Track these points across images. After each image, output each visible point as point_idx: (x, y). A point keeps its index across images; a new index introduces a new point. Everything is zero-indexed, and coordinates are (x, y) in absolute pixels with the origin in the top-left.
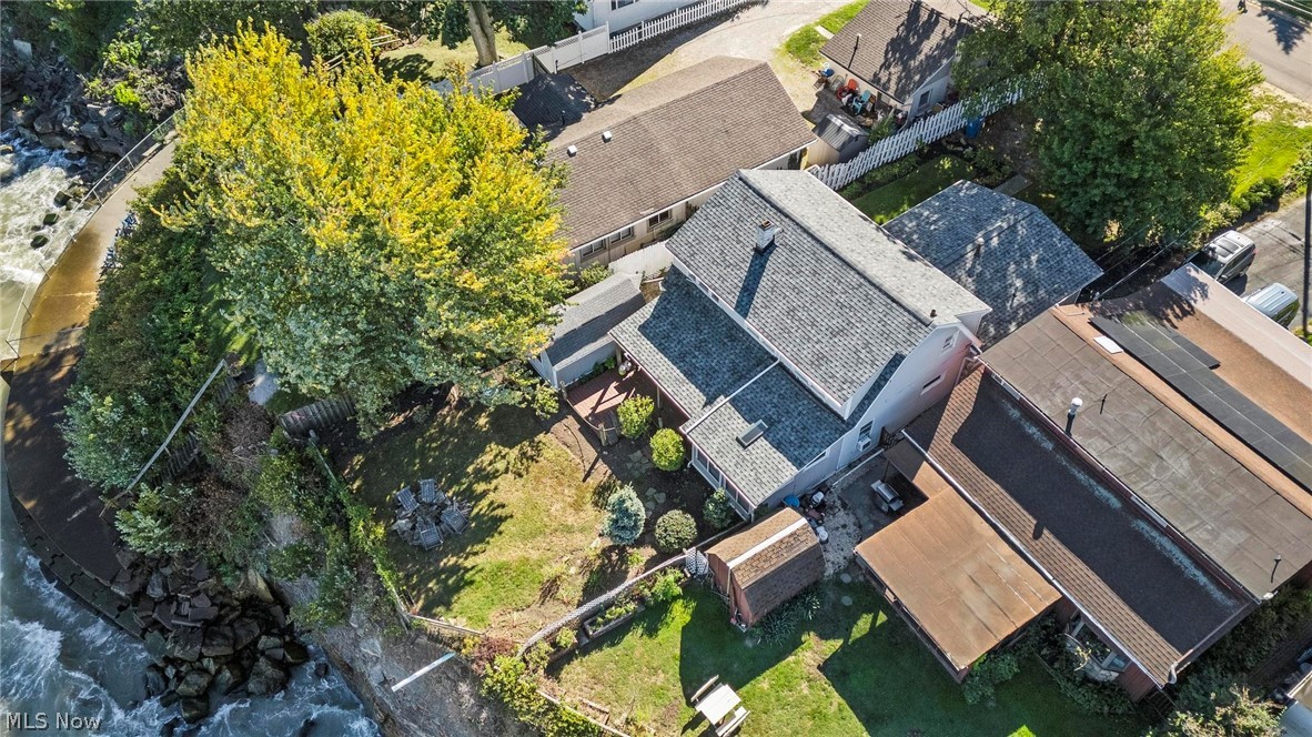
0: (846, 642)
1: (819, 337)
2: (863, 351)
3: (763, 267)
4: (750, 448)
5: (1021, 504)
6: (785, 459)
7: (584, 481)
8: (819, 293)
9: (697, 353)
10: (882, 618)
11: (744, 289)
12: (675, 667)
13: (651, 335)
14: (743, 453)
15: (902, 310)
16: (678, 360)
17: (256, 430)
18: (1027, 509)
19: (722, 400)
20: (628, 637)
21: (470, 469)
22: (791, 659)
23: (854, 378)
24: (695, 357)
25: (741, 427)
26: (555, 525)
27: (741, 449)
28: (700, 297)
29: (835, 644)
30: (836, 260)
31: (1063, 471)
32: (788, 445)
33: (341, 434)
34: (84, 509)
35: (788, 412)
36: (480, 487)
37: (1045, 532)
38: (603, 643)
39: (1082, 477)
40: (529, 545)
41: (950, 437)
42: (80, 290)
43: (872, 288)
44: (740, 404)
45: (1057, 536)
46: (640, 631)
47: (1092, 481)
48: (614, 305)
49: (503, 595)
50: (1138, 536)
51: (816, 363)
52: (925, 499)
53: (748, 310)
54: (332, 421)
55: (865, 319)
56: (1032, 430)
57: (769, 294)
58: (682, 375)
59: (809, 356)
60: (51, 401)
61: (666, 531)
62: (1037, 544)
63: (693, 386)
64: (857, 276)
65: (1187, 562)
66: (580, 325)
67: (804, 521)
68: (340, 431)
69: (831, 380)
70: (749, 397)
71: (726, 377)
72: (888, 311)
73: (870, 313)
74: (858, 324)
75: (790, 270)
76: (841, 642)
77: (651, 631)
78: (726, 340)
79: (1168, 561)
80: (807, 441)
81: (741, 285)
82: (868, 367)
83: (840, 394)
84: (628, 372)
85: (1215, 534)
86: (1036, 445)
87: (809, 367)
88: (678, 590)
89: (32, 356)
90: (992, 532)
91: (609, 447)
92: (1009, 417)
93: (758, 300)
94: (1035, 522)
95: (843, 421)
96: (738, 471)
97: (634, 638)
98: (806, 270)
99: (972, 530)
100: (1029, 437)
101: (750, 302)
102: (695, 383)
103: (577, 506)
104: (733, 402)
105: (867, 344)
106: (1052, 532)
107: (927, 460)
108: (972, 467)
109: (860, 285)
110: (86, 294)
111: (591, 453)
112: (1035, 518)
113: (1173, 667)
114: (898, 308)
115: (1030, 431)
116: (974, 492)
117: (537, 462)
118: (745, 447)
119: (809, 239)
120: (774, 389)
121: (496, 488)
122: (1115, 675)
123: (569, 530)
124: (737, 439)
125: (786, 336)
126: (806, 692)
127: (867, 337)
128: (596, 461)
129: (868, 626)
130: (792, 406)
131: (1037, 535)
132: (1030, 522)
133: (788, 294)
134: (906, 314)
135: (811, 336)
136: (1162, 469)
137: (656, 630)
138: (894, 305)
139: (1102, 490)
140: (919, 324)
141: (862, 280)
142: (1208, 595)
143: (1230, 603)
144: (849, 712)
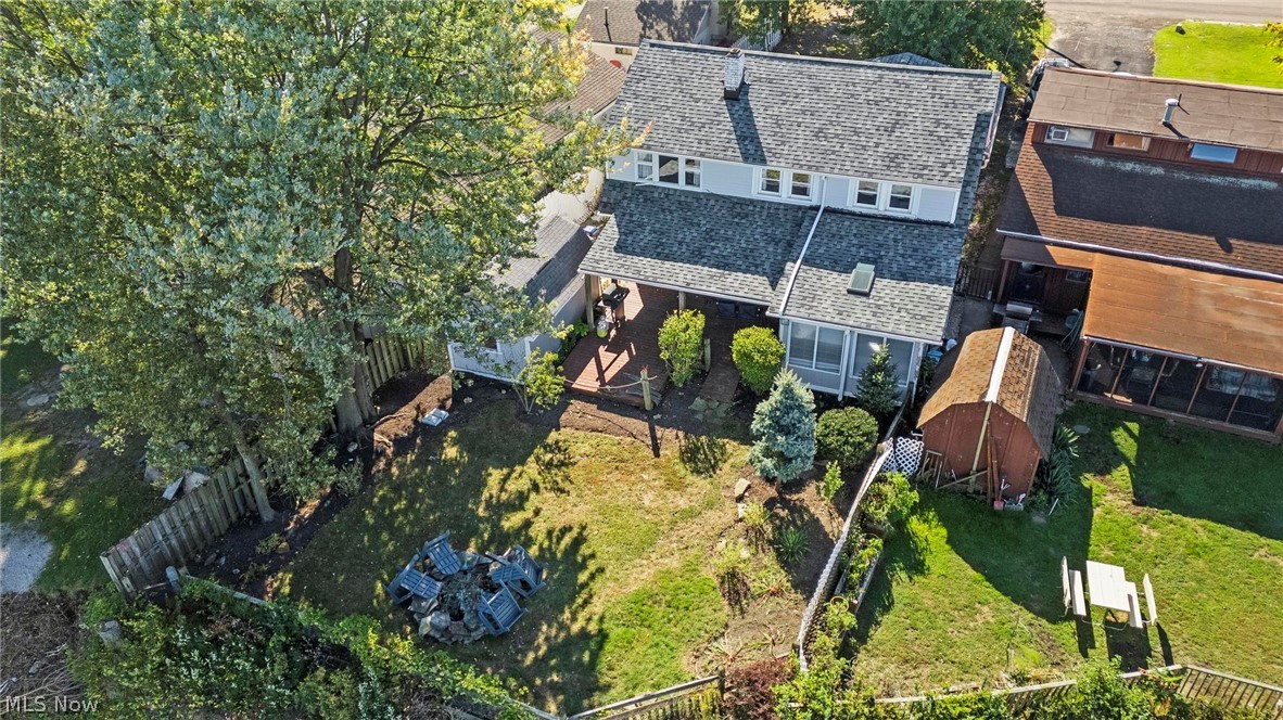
0: (1130, 466)
1: (875, 140)
2: (938, 129)
3: (747, 109)
4: (873, 293)
5: (1184, 231)
6: (926, 285)
7: (657, 455)
8: (838, 103)
9: (713, 244)
10: (1135, 427)
11: (741, 139)
12: (987, 590)
13: (638, 250)
14: (871, 301)
15: (949, 77)
16: (696, 257)
17: (35, 633)
18: (1193, 232)
19: (792, 268)
20: (896, 590)
21: (479, 510)
22: (1097, 512)
23: (951, 157)
24: (713, 248)
26: (667, 517)
27: (864, 299)
28: (667, 195)
29: (1122, 474)
30: (832, 68)
31: (1194, 185)
32: (914, 271)
33: (223, 560)
35: (881, 245)
36: (512, 521)
37: (1233, 241)
38: (872, 613)
39: (1218, 180)
40: (653, 556)
41: (1052, 212)
43: (896, 73)
44: (818, 262)
45: (1248, 239)
46: (903, 575)
47: (1229, 179)
48: (560, 246)
49: (677, 630)
51: (892, 164)
52: (1090, 273)
53: (764, 156)
54: (202, 537)
55: (913, 102)
56: (1129, 166)
57: (778, 130)
58: (714, 270)
59: (879, 162)
61: (841, 433)
62: (1237, 256)
63: (740, 274)
64: (869, 71)
66: (534, 273)
67: (1010, 331)
68: (219, 556)
69: (925, 172)
70: (821, 251)
71: (771, 249)
72: (934, 84)
73: (915, 94)
74: (909, 110)
75: (784, 98)
76: (1124, 468)
77: (917, 567)
78: (736, 220)
80: (933, 259)
81: (733, 136)
82: (959, 140)
83: (947, 178)
84: (609, 331)
86: (1146, 177)
87: (888, 172)
88: (913, 496)
90: (1182, 271)
91: (656, 408)
92: (1095, 168)
93: (766, 141)
94: (1213, 239)
95: (951, 226)
96: (883, 319)
97: (902, 587)
98: (804, 90)
100: (1131, 175)
101: (759, 145)
102: (739, 269)
103: (674, 484)
104: (806, 261)
105: (938, 123)
106: (1239, 238)
107: (1049, 243)
108: (1104, 227)
109: (881, 77)
111: (639, 425)
112: (1209, 235)
114: (943, 77)
115: (1127, 168)
116: (1126, 244)
117: (575, 463)
118: (866, 295)
119: (784, 63)
120: (843, 233)
121: (537, 512)
123: (690, 514)
124: (849, 292)
125: (833, 157)
126: (1155, 534)
127: (931, 116)
128: (652, 430)
129: (1131, 441)
130: (880, 238)
131: (1228, 249)
132: (1210, 241)
133: (800, 120)
134: (956, 78)
135: (864, 144)
137: (922, 563)
138: (935, 76)
139: (1246, 181)
140: (979, 79)
141: (879, 72)
144: (1222, 529)
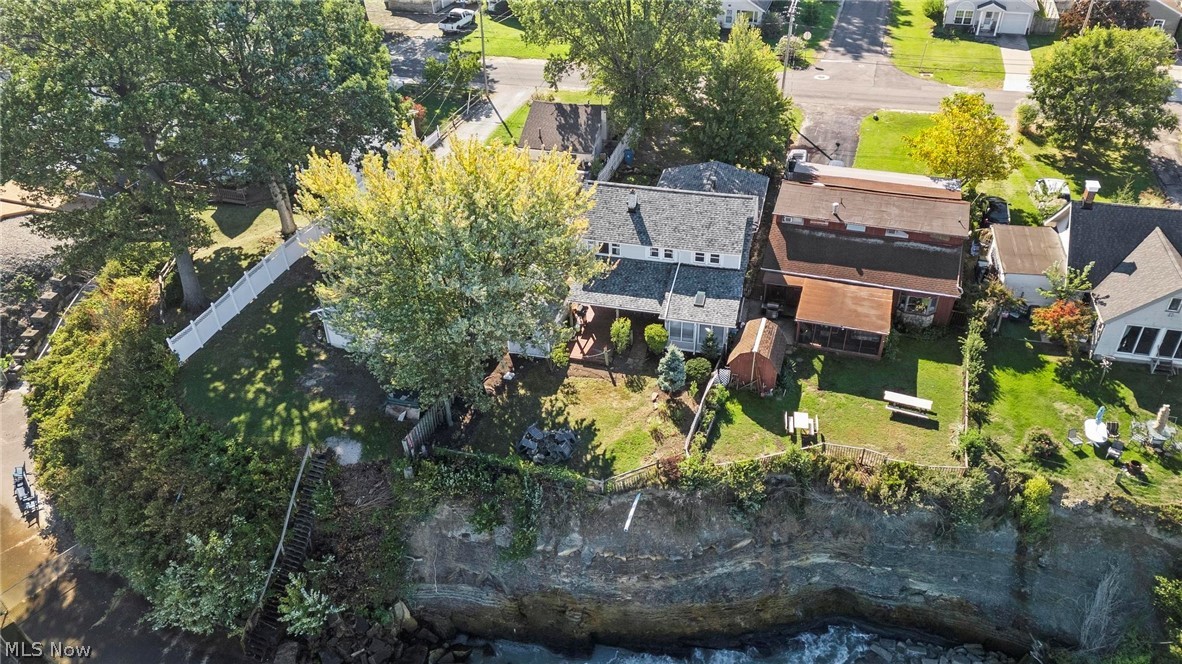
0: (818, 374)
1: (701, 232)
2: (730, 226)
3: (640, 218)
4: (705, 305)
5: (844, 266)
6: (728, 300)
7: (615, 385)
8: (683, 213)
9: (629, 284)
10: (822, 357)
11: (639, 233)
12: (757, 427)
13: (596, 289)
14: (705, 309)
16: (622, 291)
18: (848, 267)
19: (668, 295)
20: (721, 430)
21: (544, 415)
22: (803, 394)
23: (736, 239)
25: (689, 301)
26: (624, 411)
29: (815, 378)
32: (723, 294)
34: (207, 658)
35: (707, 282)
36: (560, 419)
37: (864, 270)
38: (713, 439)
39: (858, 240)
40: (622, 426)
41: (786, 258)
42: (17, 541)
44: (680, 291)
45: (869, 268)
46: (724, 424)
47: (864, 239)
49: (637, 452)
50: (900, 248)
51: (710, 244)
52: (801, 288)
53: (650, 241)
55: (718, 212)
56: (820, 234)
57: (656, 228)
58: (632, 297)
59: (704, 243)
60: (81, 619)
61: (695, 369)
62: (864, 277)
63: (644, 299)
65: (927, 246)
67: (764, 320)
69: (725, 247)
70: (681, 286)
71: (657, 286)
72: (727, 204)
73: (719, 208)
74: (716, 216)
75: (657, 211)
76: (816, 375)
77: (729, 421)
78: (640, 272)
79: (920, 250)
80: (731, 288)
81: (635, 232)
82: (739, 231)
83: (735, 250)
84: (581, 329)
85: (930, 225)
86: (827, 240)
87: (709, 247)
88: (727, 393)
89: (23, 604)
90: (841, 285)
91: (611, 364)
92: (804, 235)
93: (651, 234)
95: (738, 271)
96: (710, 317)
97: (724, 429)
98: (666, 207)
99: (833, 288)
100: (821, 237)
101: (648, 236)
102: (643, 297)
103: (625, 397)
104: (674, 292)
105: (729, 223)
106: (866, 268)
107: (784, 274)
108: (808, 265)
109: (702, 200)
110: (27, 541)
111: (605, 373)
112: (854, 267)
113: (958, 285)
114: (731, 200)
116: (818, 273)
117: (579, 392)
118: (702, 307)
120: (690, 276)
121: (570, 415)
122: (932, 316)
123: (634, 409)
124: (695, 305)
125: (683, 241)
126: (825, 401)
127: (726, 220)
128: (611, 375)
129: (820, 363)
130: (707, 278)
131: (861, 273)
132: (854, 270)
133: (666, 222)
134: (737, 200)
135: (696, 235)
136: (889, 214)
137: (732, 420)
138: (727, 199)
139: (870, 240)
140: (748, 200)
142: (945, 253)
143: (955, 250)
144: (851, 397)
